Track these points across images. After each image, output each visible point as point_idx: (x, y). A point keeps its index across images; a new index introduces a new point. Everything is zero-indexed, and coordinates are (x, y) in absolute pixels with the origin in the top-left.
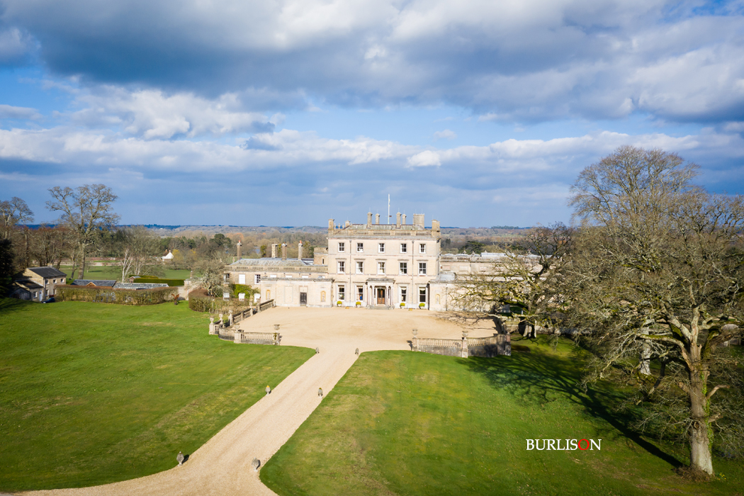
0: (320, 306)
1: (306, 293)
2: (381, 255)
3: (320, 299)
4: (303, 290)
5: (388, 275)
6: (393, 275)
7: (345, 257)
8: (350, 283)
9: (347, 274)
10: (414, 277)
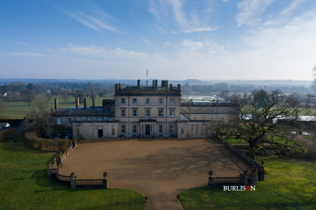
0: (111, 137)
1: (102, 130)
2: (148, 105)
5: (152, 117)
6: (155, 117)
7: (126, 107)
8: (129, 123)
9: (127, 117)
10: (167, 118)
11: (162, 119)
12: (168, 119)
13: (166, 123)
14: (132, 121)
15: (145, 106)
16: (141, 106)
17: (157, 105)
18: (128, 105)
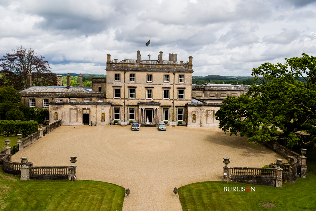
0: (101, 124)
1: (89, 115)
2: (149, 84)
4: (87, 112)
5: (154, 99)
6: (159, 100)
7: (120, 85)
8: (124, 106)
9: (121, 99)
11: (168, 101)
12: (175, 102)
14: (128, 104)
15: (146, 84)
16: (140, 85)
17: (162, 83)
18: (124, 82)
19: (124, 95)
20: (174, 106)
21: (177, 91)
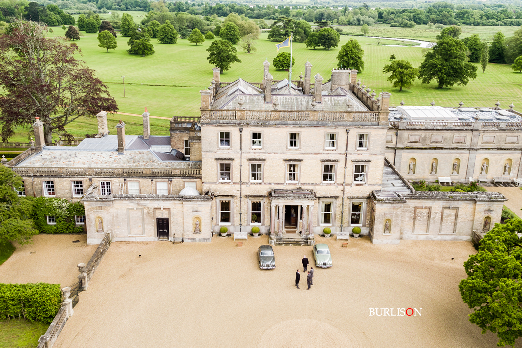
0: (193, 239)
1: (167, 220)
2: (293, 152)
3: (192, 229)
4: (163, 215)
5: (304, 184)
6: (312, 184)
7: (231, 156)
8: (240, 197)
9: (234, 183)
10: (345, 187)
11: (332, 188)
12: (347, 188)
13: (343, 198)
14: (248, 194)
15: (286, 153)
16: (274, 154)
17: (321, 151)
18: (239, 150)
19: (239, 176)
20: (345, 197)
21: (351, 168)
